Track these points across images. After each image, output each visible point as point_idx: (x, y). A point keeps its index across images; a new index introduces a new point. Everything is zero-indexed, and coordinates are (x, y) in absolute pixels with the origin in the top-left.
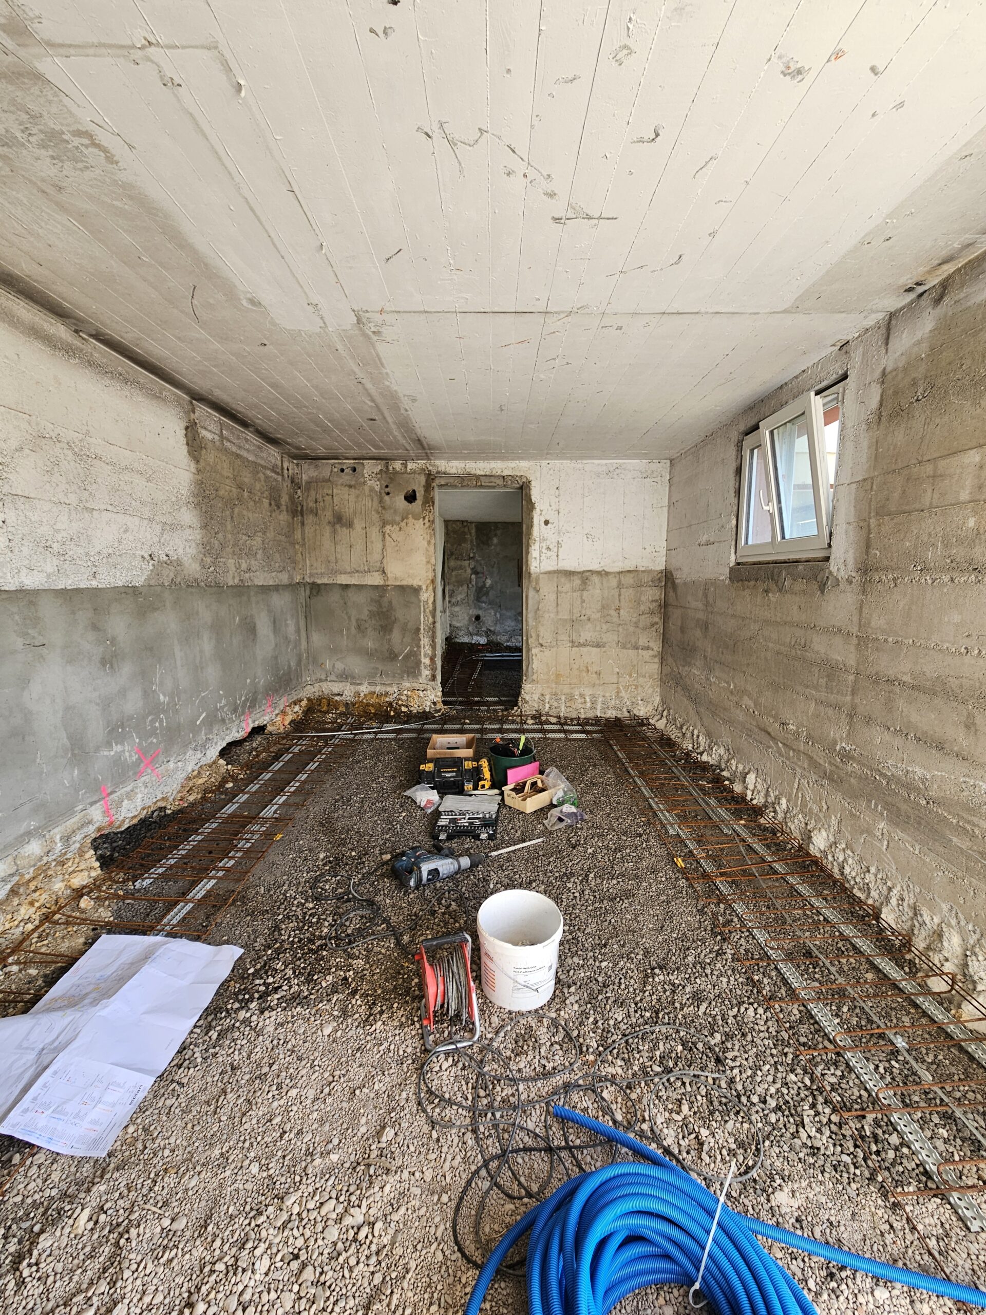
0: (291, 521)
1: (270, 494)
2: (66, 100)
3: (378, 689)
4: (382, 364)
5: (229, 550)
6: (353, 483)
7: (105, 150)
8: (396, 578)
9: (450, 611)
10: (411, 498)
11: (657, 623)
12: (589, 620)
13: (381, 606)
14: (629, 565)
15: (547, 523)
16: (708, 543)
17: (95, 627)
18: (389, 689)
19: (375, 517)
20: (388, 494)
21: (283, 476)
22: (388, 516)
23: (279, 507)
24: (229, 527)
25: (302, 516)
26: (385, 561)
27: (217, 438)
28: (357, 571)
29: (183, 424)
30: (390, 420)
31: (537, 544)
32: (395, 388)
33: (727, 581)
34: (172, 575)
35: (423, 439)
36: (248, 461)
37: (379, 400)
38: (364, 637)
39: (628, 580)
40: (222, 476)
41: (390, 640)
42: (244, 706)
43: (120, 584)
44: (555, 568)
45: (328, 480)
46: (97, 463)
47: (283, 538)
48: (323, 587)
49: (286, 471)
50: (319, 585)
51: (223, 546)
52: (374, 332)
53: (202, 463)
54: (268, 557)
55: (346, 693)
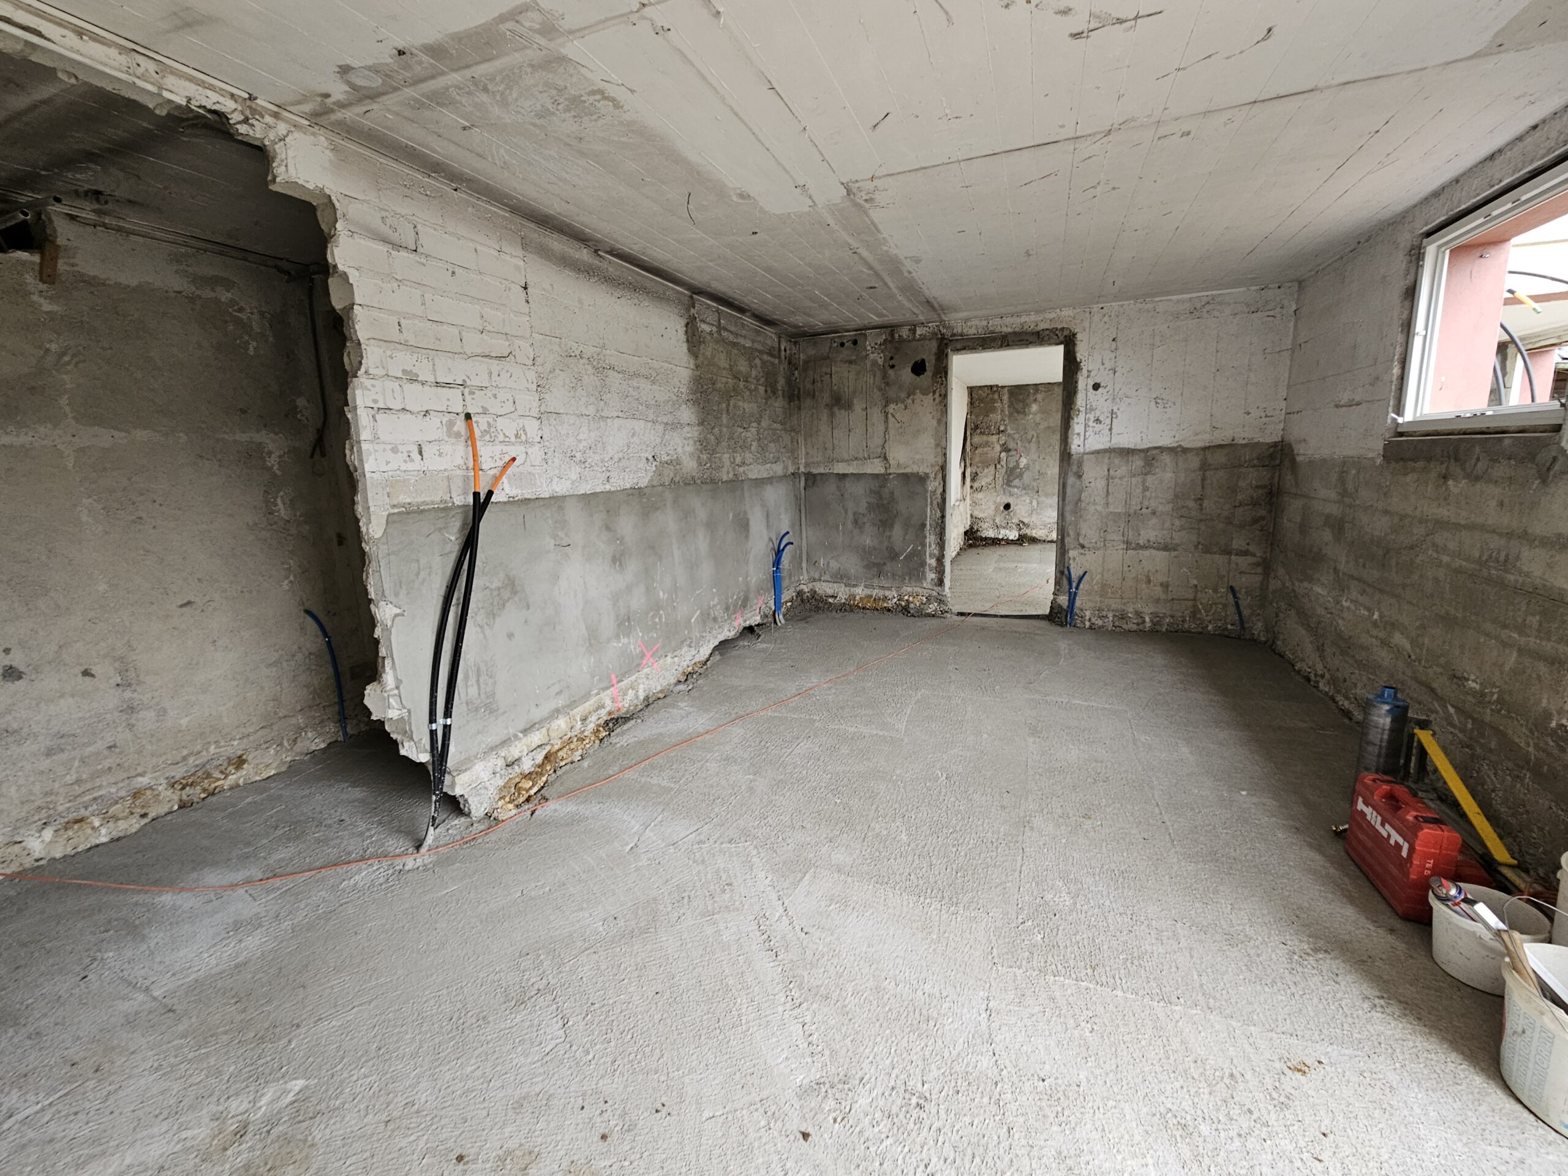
0: (787, 406)
1: (766, 380)
2: (583, 70)
3: (875, 592)
4: (879, 231)
5: (724, 444)
6: (854, 358)
7: (613, 100)
8: (899, 465)
9: (971, 499)
10: (919, 368)
11: (1263, 518)
12: (1154, 513)
13: (881, 498)
14: (1222, 437)
15: (1096, 387)
16: (1350, 405)
17: (608, 528)
18: (887, 593)
19: (877, 394)
20: (892, 367)
21: (780, 357)
22: (892, 393)
23: (774, 393)
24: (725, 421)
25: (799, 399)
26: (887, 446)
27: (714, 329)
28: (856, 459)
29: (683, 322)
30: (891, 285)
31: (1082, 416)
32: (895, 252)
33: (1379, 461)
34: (672, 475)
35: (933, 300)
36: (744, 347)
37: (878, 266)
38: (862, 532)
39: (1220, 458)
40: (719, 368)
41: (890, 537)
42: (735, 606)
43: (628, 486)
44: (1106, 446)
45: (828, 358)
46: (611, 372)
47: (779, 426)
48: (819, 478)
49: (783, 353)
50: (814, 476)
51: (718, 441)
52: (866, 200)
53: (701, 358)
54: (763, 449)
55: (840, 595)
